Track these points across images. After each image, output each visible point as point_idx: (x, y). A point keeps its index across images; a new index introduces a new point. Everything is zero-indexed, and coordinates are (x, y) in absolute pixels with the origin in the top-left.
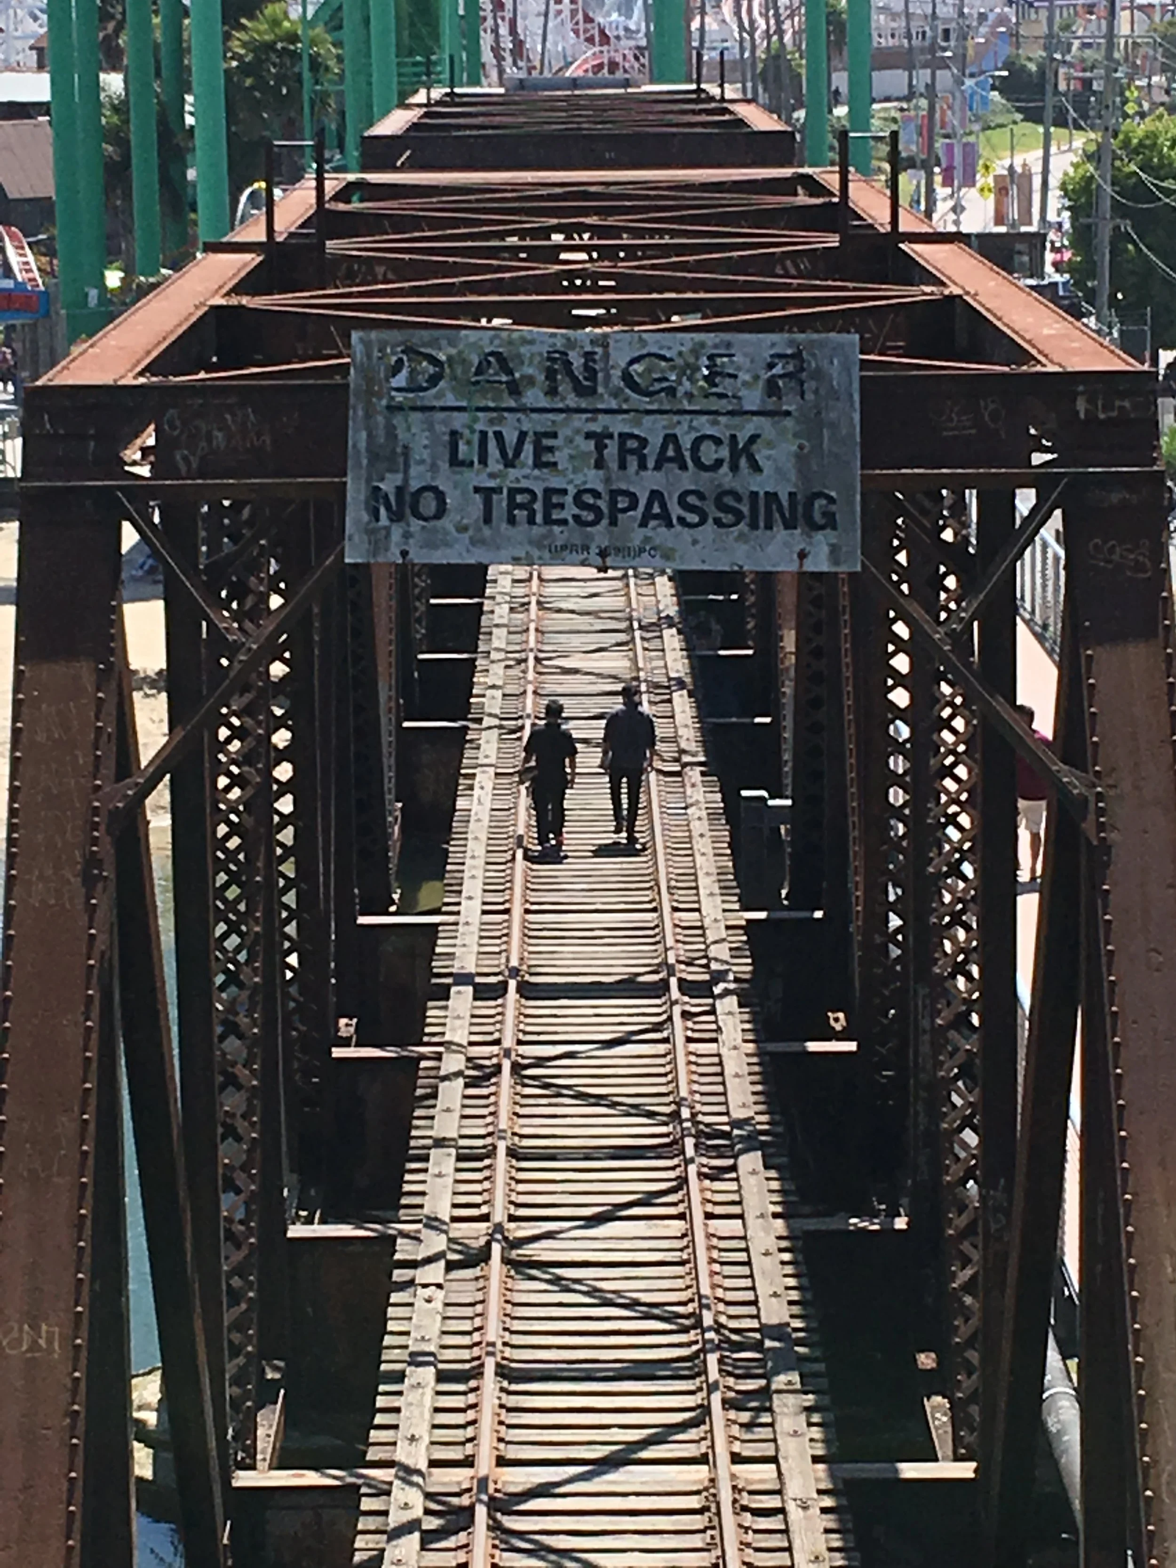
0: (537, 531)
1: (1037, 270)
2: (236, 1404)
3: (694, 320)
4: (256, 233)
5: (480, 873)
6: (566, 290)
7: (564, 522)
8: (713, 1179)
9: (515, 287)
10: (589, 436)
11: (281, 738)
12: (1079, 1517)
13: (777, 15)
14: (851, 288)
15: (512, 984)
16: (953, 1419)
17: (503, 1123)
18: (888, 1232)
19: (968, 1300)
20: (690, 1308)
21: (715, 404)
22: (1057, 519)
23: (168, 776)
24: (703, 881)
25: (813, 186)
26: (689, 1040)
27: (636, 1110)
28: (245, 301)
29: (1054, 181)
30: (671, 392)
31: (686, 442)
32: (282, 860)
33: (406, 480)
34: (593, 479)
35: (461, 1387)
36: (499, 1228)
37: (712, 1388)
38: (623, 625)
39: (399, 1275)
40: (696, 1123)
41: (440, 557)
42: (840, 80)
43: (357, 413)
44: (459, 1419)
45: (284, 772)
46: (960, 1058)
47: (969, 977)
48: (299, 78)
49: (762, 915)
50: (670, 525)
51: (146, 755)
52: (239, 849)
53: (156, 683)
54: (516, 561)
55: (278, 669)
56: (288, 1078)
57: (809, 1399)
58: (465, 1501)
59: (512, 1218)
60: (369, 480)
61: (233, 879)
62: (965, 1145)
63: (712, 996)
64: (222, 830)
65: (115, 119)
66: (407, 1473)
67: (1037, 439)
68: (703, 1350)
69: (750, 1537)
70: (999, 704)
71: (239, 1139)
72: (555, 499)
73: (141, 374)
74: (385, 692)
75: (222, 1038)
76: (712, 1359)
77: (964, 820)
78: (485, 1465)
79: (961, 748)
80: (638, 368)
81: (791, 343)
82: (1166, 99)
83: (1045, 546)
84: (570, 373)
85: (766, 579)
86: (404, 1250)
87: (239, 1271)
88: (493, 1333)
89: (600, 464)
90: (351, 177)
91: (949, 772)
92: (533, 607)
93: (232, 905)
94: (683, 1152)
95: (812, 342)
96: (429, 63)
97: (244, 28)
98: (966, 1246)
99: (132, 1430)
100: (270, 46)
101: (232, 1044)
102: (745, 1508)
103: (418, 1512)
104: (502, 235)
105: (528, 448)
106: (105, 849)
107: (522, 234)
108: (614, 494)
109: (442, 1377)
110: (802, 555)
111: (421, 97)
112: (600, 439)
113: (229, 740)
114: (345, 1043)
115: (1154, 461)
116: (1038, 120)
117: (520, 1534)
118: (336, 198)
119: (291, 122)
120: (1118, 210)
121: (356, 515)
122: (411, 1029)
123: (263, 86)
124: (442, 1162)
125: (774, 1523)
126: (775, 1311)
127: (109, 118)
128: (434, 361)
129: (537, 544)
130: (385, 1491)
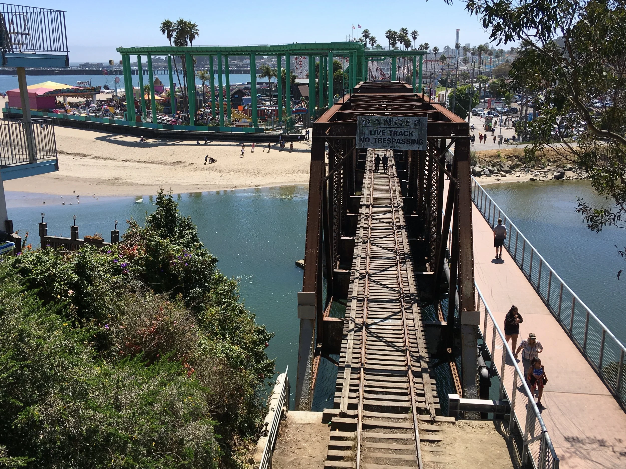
0: (382, 144)
2: (334, 260)
3: (404, 115)
4: (341, 102)
5: (366, 191)
6: (384, 110)
7: (386, 143)
8: (398, 233)
9: (377, 110)
11: (342, 171)
12: (449, 281)
13: (409, 71)
14: (425, 111)
15: (371, 206)
16: (430, 266)
17: (370, 225)
18: (422, 241)
19: (433, 250)
20: (395, 250)
21: (407, 127)
22: (454, 144)
23: (328, 179)
24: (397, 192)
25: (417, 96)
26: (395, 214)
27: (388, 223)
28: (341, 111)
29: (447, 95)
30: (401, 125)
31: (403, 132)
32: (341, 188)
33: (364, 137)
34: (390, 137)
35: (364, 260)
36: (369, 238)
37: (398, 261)
39: (356, 244)
40: (396, 225)
42: (417, 81)
43: (358, 127)
44: (364, 264)
45: (342, 176)
46: (434, 218)
47: (435, 206)
48: (343, 80)
49: (405, 197)
50: (400, 144)
52: (336, 186)
56: (341, 217)
57: (411, 263)
58: (365, 275)
60: (359, 137)
61: (336, 190)
63: (398, 208)
64: (334, 184)
66: (357, 271)
67: (452, 132)
69: (403, 281)
71: (336, 225)
72: (385, 140)
73: (328, 121)
74: (354, 166)
76: (398, 257)
77: (436, 185)
78: (367, 270)
79: (436, 175)
80: (397, 121)
81: (417, 118)
84: (387, 122)
86: (356, 241)
87: (335, 243)
88: (368, 252)
89: (391, 135)
90: (353, 94)
91: (434, 178)
93: (335, 194)
94: (394, 229)
95: (420, 118)
96: (361, 78)
97: (335, 73)
98: (433, 243)
100: (338, 76)
102: (402, 277)
103: (358, 276)
104: (374, 103)
105: (381, 132)
106: (322, 186)
107: (377, 102)
108: (393, 139)
109: (361, 258)
110: (418, 148)
111: (361, 83)
112: (391, 131)
113: (336, 172)
114: (348, 213)
116: (445, 87)
117: (372, 279)
120: (456, 99)
121: (357, 141)
122: (357, 211)
123: (338, 81)
124: (362, 229)
125: (406, 279)
126: (406, 251)
127: (316, 85)
128: (369, 120)
129: (382, 146)
130: (354, 273)
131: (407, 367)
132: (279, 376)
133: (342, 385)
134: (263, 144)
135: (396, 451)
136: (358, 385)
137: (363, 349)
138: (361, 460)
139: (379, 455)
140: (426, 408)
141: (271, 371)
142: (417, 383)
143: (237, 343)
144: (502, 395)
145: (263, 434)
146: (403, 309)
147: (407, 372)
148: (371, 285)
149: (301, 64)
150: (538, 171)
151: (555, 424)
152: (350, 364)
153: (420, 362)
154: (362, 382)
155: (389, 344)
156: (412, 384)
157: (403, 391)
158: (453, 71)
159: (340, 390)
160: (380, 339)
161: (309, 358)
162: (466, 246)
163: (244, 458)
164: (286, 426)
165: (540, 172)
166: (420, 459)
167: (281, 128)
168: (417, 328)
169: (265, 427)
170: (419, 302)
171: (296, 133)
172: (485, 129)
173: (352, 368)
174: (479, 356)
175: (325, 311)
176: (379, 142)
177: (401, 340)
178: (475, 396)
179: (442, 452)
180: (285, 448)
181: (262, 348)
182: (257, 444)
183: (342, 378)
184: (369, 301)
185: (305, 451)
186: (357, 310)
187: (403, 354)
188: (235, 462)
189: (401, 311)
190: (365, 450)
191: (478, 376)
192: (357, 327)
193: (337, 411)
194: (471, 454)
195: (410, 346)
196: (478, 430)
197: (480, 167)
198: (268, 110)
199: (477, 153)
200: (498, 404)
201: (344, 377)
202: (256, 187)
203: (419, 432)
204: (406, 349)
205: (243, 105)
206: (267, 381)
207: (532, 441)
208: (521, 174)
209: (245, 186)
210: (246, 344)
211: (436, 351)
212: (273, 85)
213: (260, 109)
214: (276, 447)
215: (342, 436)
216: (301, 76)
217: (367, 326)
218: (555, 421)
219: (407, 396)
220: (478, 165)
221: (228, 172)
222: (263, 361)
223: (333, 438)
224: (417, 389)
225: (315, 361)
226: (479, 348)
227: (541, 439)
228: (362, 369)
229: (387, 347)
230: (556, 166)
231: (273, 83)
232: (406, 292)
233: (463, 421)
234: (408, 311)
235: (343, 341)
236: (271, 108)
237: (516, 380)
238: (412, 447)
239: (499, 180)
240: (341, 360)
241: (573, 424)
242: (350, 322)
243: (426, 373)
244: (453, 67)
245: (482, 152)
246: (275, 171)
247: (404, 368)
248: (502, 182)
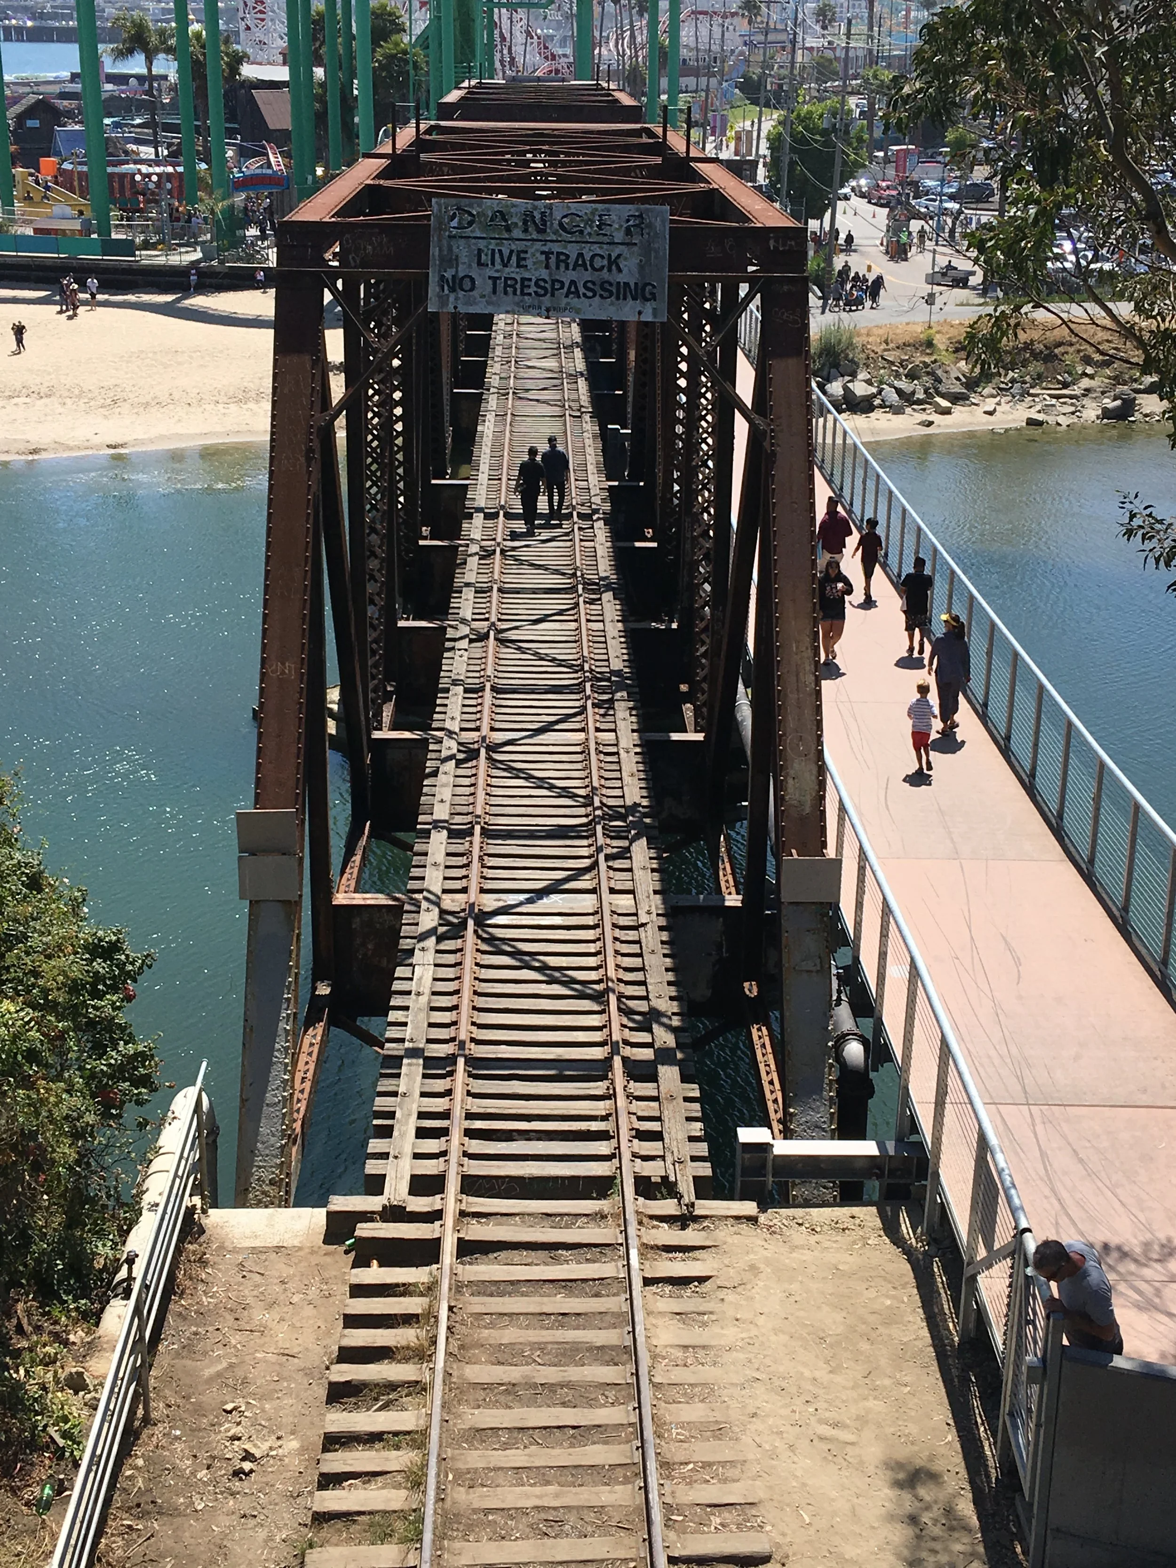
0: (517, 298)
1: (753, 179)
2: (373, 701)
3: (593, 198)
4: (387, 149)
5: (487, 461)
6: (533, 182)
7: (530, 294)
8: (590, 604)
9: (509, 179)
10: (542, 253)
11: (397, 395)
12: (749, 759)
13: (635, 48)
14: (667, 184)
15: (501, 513)
16: (695, 714)
17: (496, 577)
18: (669, 629)
19: (704, 661)
20: (579, 662)
21: (601, 239)
22: (758, 299)
23: (344, 412)
24: (590, 467)
25: (650, 134)
26: (581, 540)
27: (557, 572)
28: (382, 182)
29: (763, 134)
30: (581, 232)
31: (587, 257)
32: (397, 452)
33: (457, 271)
34: (544, 274)
35: (475, 696)
36: (493, 624)
37: (588, 698)
38: (555, 346)
39: (448, 644)
40: (583, 578)
41: (472, 310)
42: (664, 83)
43: (434, 239)
44: (473, 710)
45: (398, 411)
46: (704, 551)
47: (709, 514)
48: (408, 73)
49: (616, 483)
50: (579, 297)
51: (335, 402)
52: (377, 447)
53: (338, 368)
54: (507, 312)
55: (396, 363)
56: (399, 555)
57: (631, 704)
58: (476, 746)
59: (499, 620)
60: (440, 271)
61: (375, 460)
62: (705, 591)
63: (592, 520)
64: (370, 437)
65: (320, 91)
66: (450, 733)
67: (751, 259)
68: (584, 681)
69: (603, 765)
70: (728, 385)
71: (376, 581)
72: (526, 283)
73: (333, 216)
74: (446, 375)
75: (369, 535)
76: (588, 685)
77: (710, 441)
78: (485, 730)
79: (710, 407)
80: (566, 220)
81: (637, 210)
82: (817, 94)
83: (751, 312)
84: (534, 222)
85: (623, 324)
86: (450, 633)
87: (376, 641)
88: (490, 671)
89: (547, 267)
90: (433, 123)
91: (704, 418)
92: (515, 336)
93: (374, 473)
94: (577, 591)
95: (647, 209)
96: (470, 67)
97: (382, 46)
98: (703, 636)
99: (326, 712)
100: (394, 56)
101: (374, 537)
102: (601, 752)
103: (455, 751)
104: (503, 154)
105: (514, 258)
106: (316, 444)
107: (512, 153)
108: (554, 281)
109: (466, 691)
110: (640, 313)
111: (466, 84)
112: (547, 254)
113: (373, 396)
114: (425, 538)
115: (804, 271)
116: (757, 105)
117: (501, 762)
118: (426, 133)
119: (404, 95)
120: (793, 149)
121: (433, 288)
122: (455, 532)
123: (391, 77)
124: (469, 594)
125: (614, 759)
126: (617, 664)
127: (317, 90)
128: (470, 214)
129: (518, 304)
130: (440, 741)
131: (607, 1048)
132: (179, 1097)
133: (391, 1115)
134: (131, 298)
135: (566, 1319)
136: (446, 1115)
137: (466, 993)
138: (449, 1354)
139: (510, 1335)
140: (665, 1178)
141: (145, 1081)
142: (639, 1098)
143: (15, 989)
144: (907, 1123)
145: (120, 1290)
146: (601, 857)
147: (607, 1063)
148: (494, 782)
149: (261, 12)
150: (1051, 396)
151: (1063, 1207)
152: (421, 1046)
153: (650, 1030)
154: (459, 1104)
155: (552, 975)
156: (621, 1100)
157: (594, 1126)
158: (783, 48)
159: (386, 1132)
160: (524, 960)
161: (280, 1032)
162: (797, 642)
163: (50, 1375)
164: (202, 1262)
165: (1057, 397)
166: (641, 1339)
167: (197, 243)
168: (643, 919)
169: (125, 1267)
170: (655, 833)
171: (250, 258)
172: (887, 253)
173: (426, 1059)
174: (839, 1001)
175: (343, 872)
176: (506, 293)
177: (592, 961)
178: (824, 1130)
179: (711, 1313)
180: (196, 1334)
181: (114, 1003)
182: (97, 1325)
183: (395, 1094)
184: (487, 833)
185: (267, 1339)
186: (447, 867)
187: (596, 1008)
188: (19, 1386)
189: (596, 864)
190: (463, 1323)
191: (831, 1066)
192: (449, 924)
193: (374, 1203)
194: (802, 1314)
195: (620, 980)
196: (829, 1239)
197: (869, 382)
198: (149, 176)
199: (859, 335)
200: (892, 1152)
201: (401, 1090)
202: (112, 451)
203: (641, 1254)
204: (608, 990)
205: (58, 154)
206: (131, 1113)
207: (988, 1264)
208: (999, 404)
209: (71, 449)
210: (45, 992)
211: (708, 993)
212: (165, 85)
213: (117, 170)
214: (167, 1331)
215: (389, 1281)
216: (262, 56)
217: (481, 918)
218: (1065, 1195)
219: (604, 1143)
220: (862, 375)
221: (11, 397)
222: (115, 1048)
223: (359, 1291)
224: (640, 1119)
225: (307, 1040)
226: (838, 976)
227: (1012, 1254)
228: (461, 1061)
229: (544, 986)
230: (1109, 378)
231: (165, 78)
232: (611, 802)
233: (784, 1212)
234: (617, 864)
235: (400, 972)
236: (158, 170)
237: (946, 1073)
238: (615, 1303)
239: (930, 424)
240: (392, 1032)
241: (1117, 1205)
242: (424, 905)
243: (671, 1064)
244: (782, 37)
245: (876, 331)
246: (176, 396)
247: (598, 1053)
248: (937, 431)
